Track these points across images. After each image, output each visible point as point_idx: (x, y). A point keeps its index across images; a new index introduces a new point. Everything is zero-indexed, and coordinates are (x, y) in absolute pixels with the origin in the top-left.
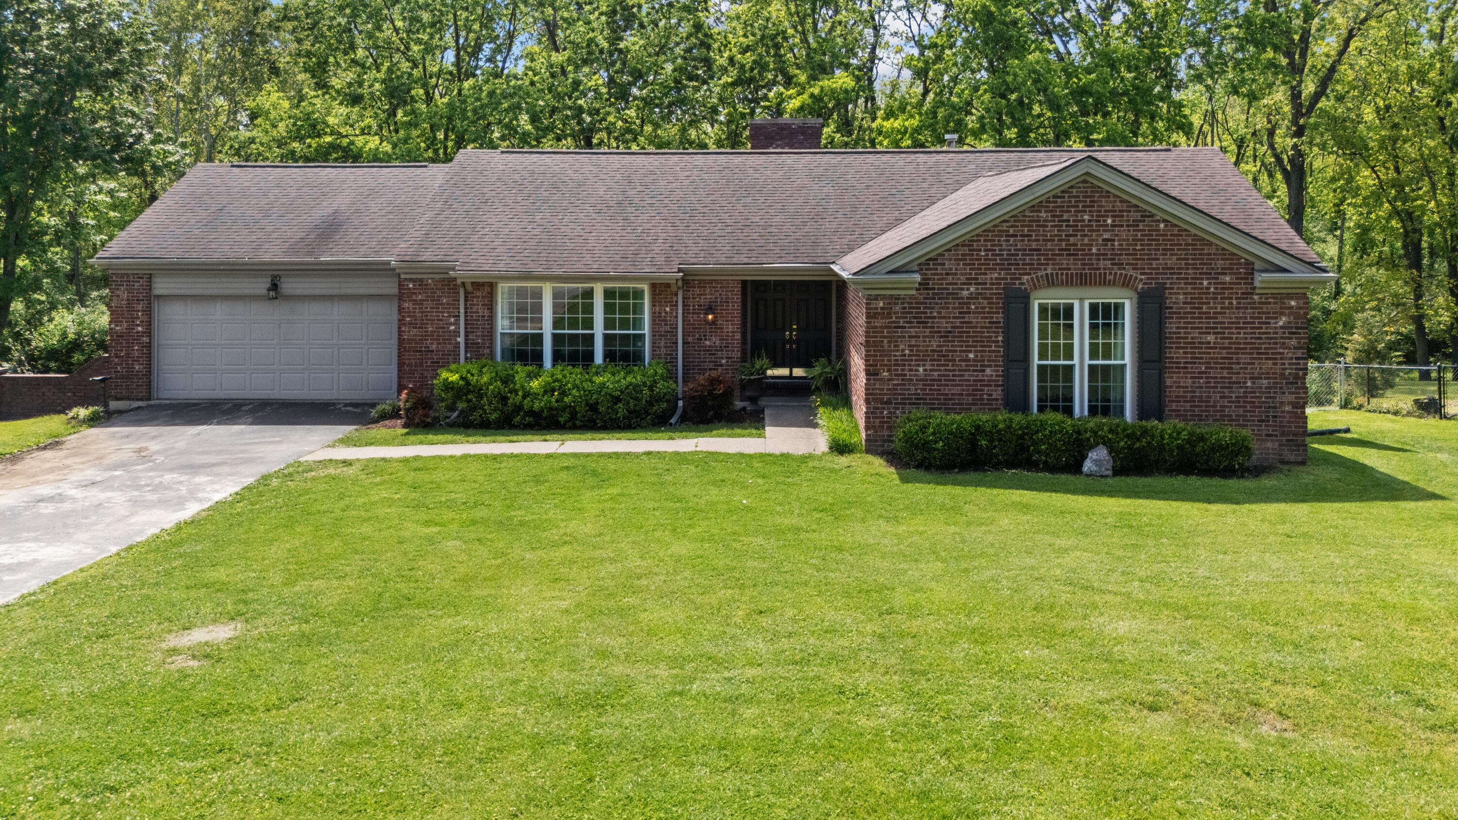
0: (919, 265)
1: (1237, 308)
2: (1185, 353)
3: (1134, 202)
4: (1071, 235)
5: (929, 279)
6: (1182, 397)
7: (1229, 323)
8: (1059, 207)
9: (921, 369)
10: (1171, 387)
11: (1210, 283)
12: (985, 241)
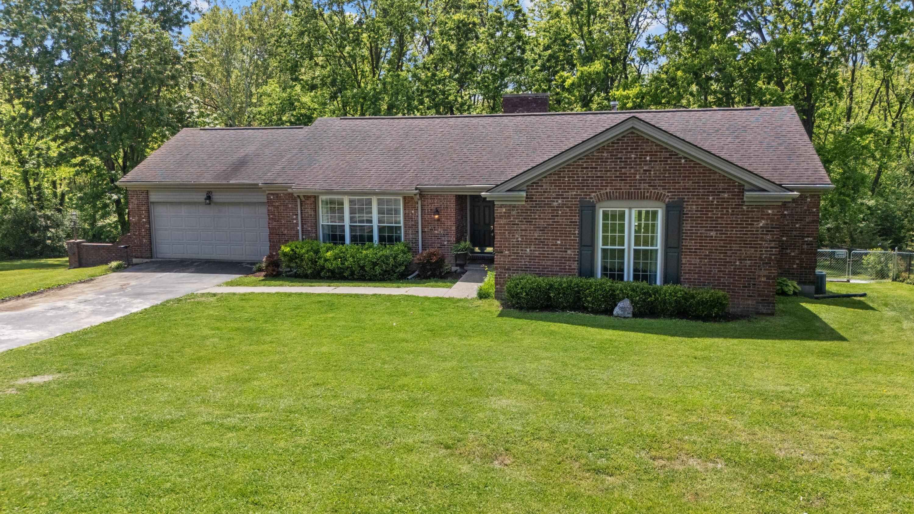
0: (527, 186)
1: (731, 215)
2: (695, 243)
3: (665, 145)
4: (623, 168)
5: (533, 195)
6: (692, 270)
7: (726, 224)
8: (615, 149)
9: (528, 250)
10: (686, 264)
12: (568, 171)
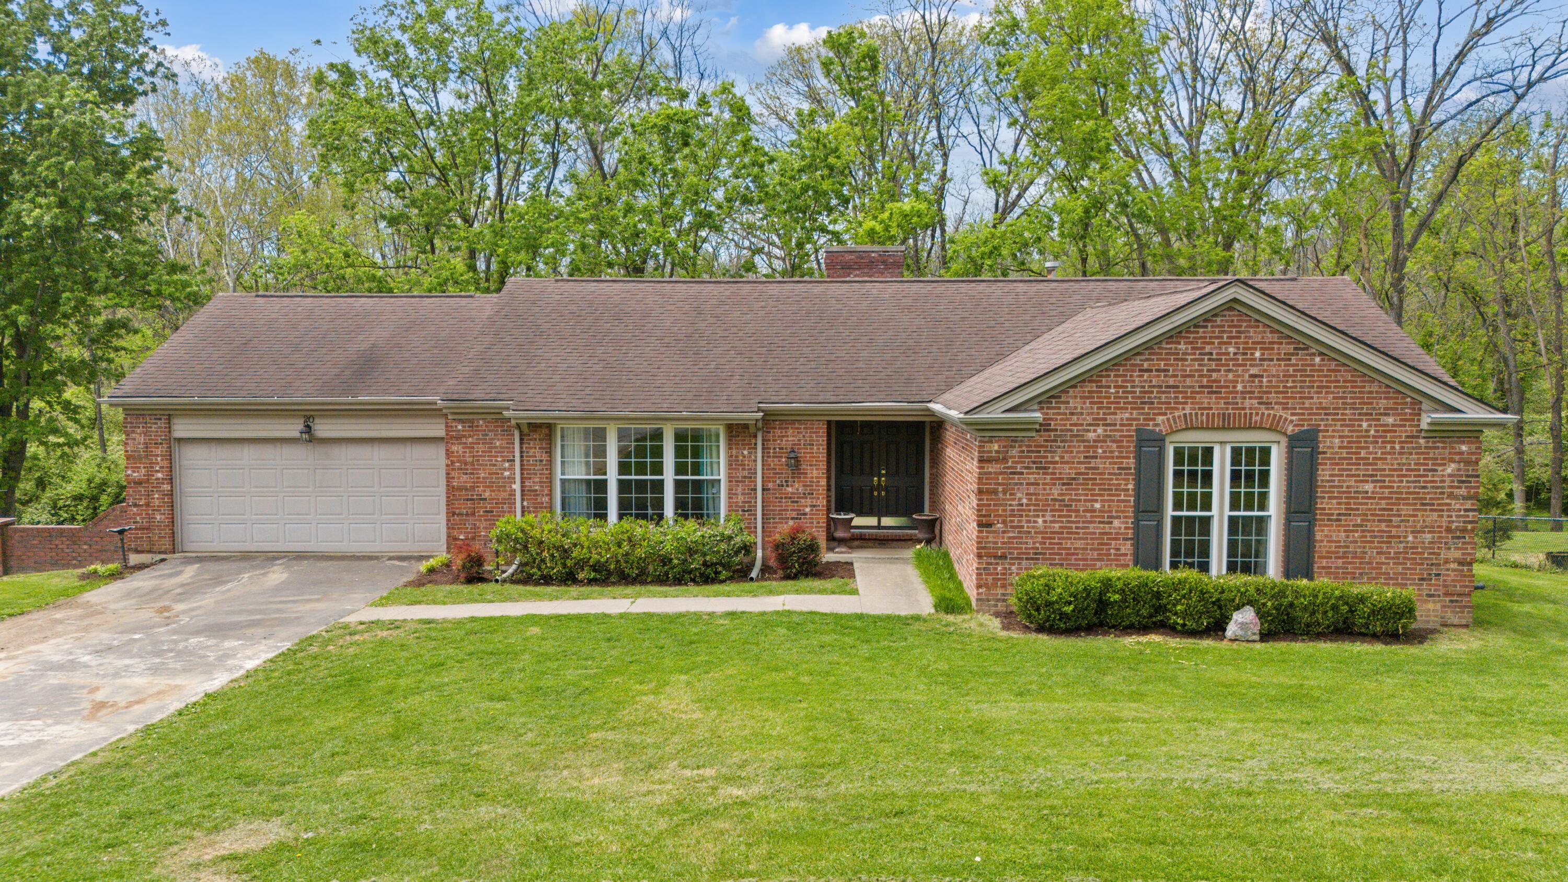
0: (1040, 403)
1: (1400, 453)
2: (1339, 504)
3: (1288, 332)
4: (1213, 371)
5: (1051, 419)
6: (1334, 552)
7: (1390, 470)
8: (1201, 338)
9: (1040, 520)
10: (1322, 541)
11: (1370, 426)
12: (1115, 376)
